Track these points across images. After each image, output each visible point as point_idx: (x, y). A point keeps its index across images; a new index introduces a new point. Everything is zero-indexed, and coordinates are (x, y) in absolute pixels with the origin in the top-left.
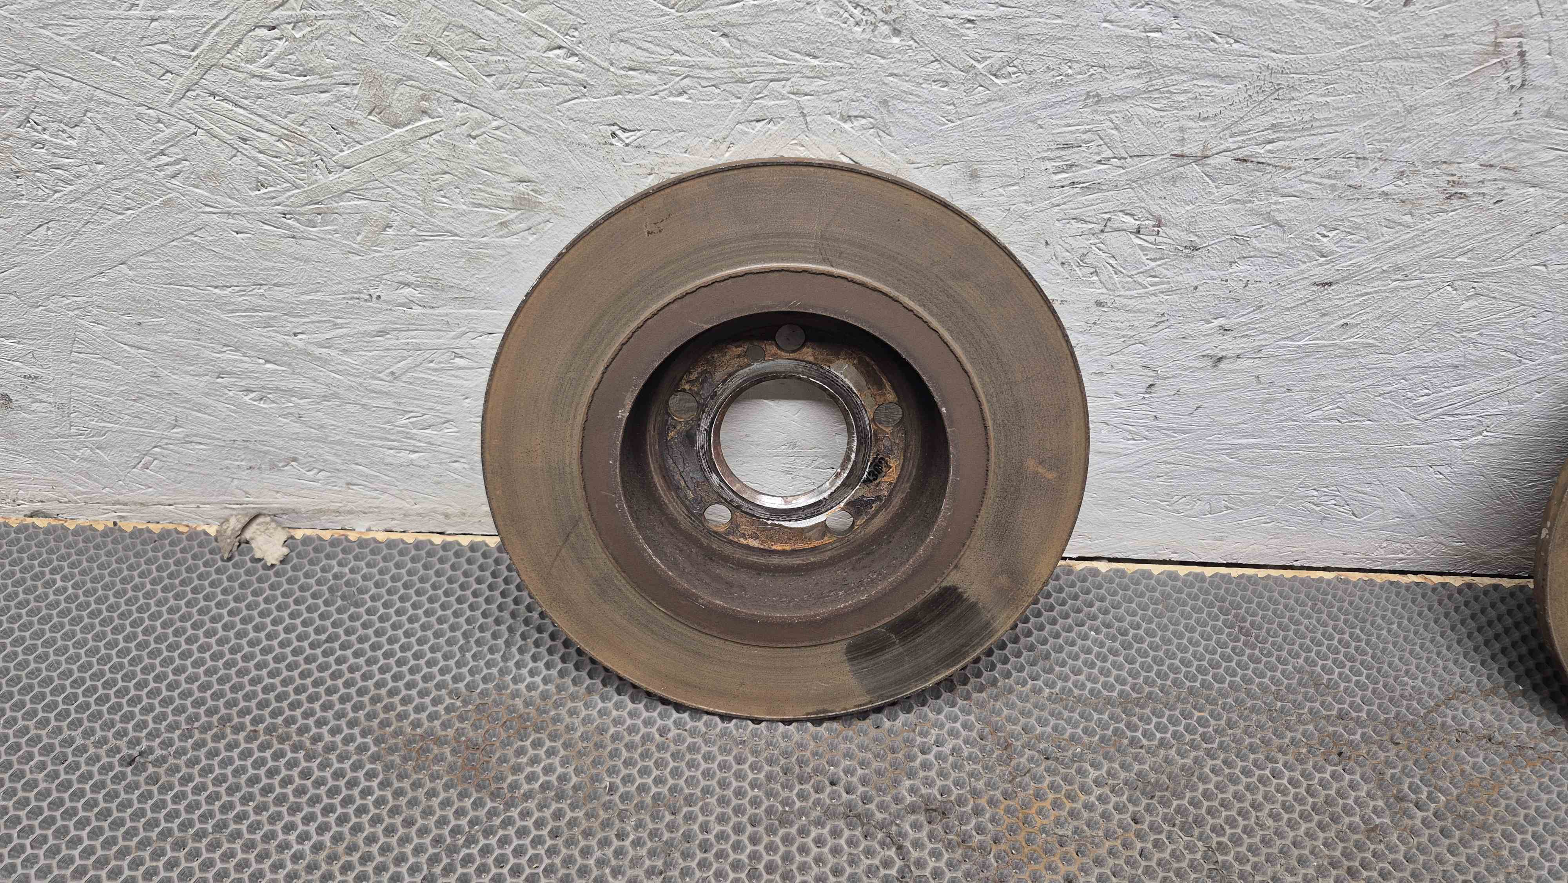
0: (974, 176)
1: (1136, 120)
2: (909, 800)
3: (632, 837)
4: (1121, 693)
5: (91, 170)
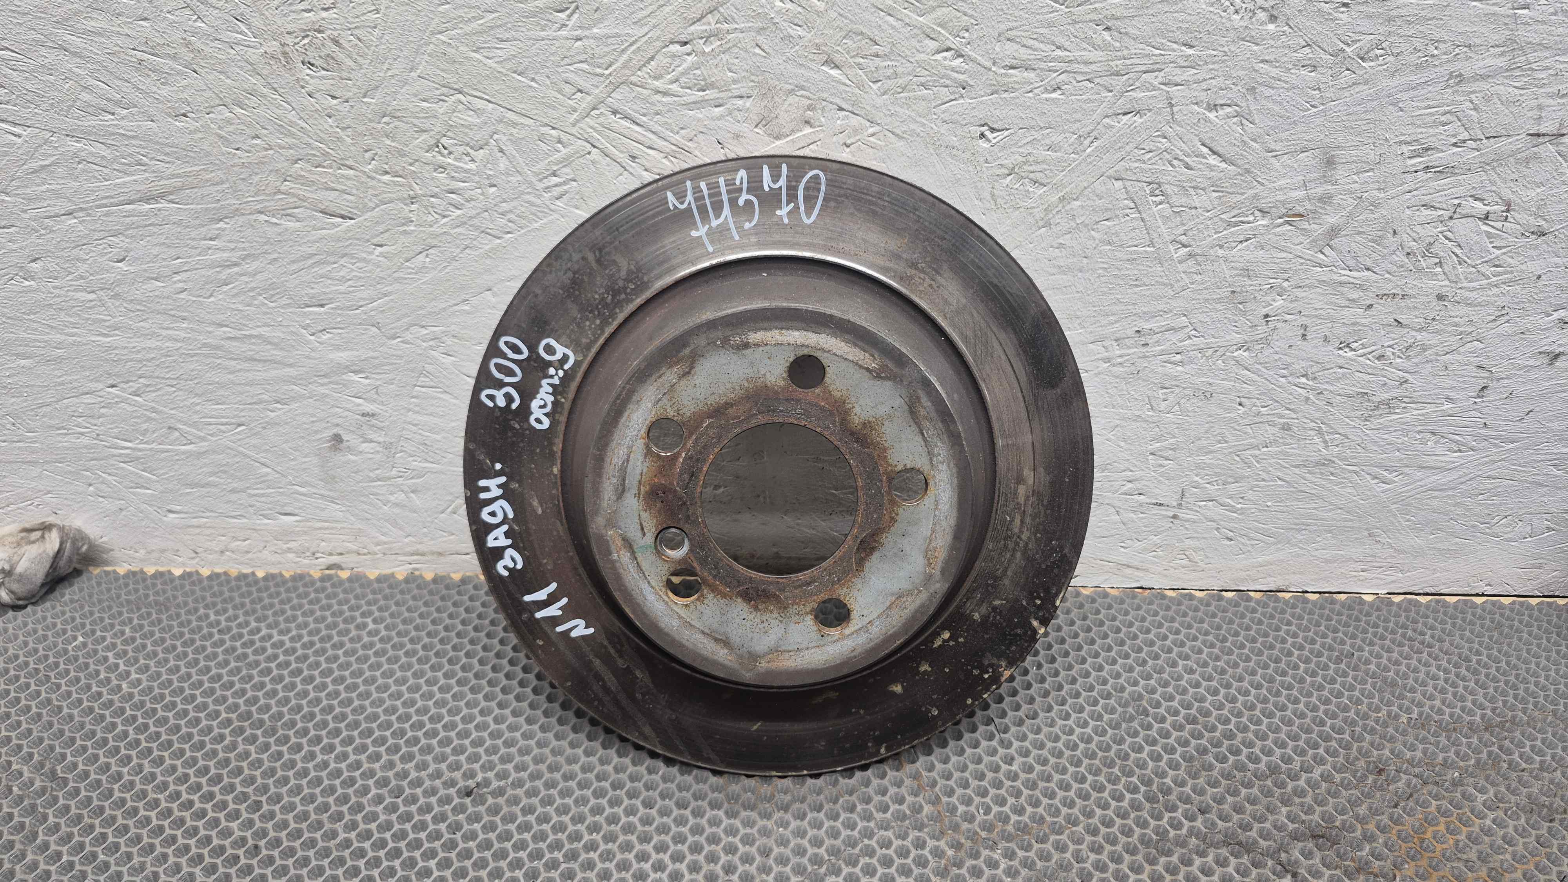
0: (1330, 163)
1: (1496, 100)
2: (1291, 826)
3: (1003, 866)
4: (1483, 717)
5: (483, 194)
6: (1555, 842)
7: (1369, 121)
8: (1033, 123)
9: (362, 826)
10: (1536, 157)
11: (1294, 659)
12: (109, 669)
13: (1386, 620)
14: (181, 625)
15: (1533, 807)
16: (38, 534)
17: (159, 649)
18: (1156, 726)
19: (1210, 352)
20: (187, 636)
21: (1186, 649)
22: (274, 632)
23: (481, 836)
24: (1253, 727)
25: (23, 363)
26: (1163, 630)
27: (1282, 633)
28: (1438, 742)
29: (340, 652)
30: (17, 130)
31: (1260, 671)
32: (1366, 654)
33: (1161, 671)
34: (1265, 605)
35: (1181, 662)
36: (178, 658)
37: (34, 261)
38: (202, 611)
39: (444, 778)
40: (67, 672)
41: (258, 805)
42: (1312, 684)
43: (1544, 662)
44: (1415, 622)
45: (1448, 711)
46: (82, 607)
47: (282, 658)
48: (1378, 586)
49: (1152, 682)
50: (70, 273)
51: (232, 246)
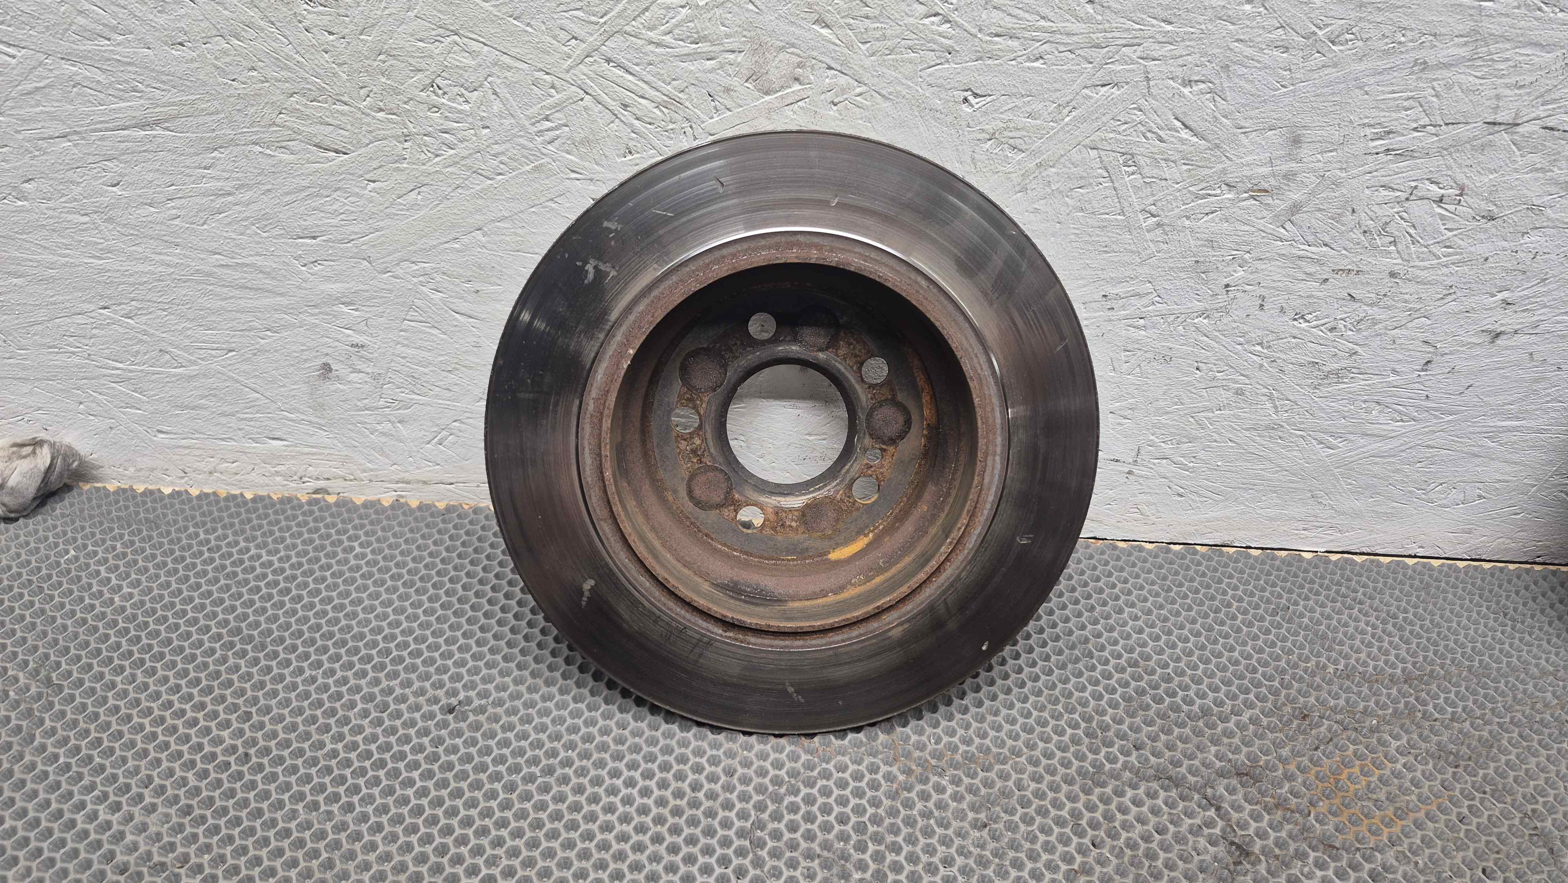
0: (1296, 141)
1: (1456, 88)
2: (1218, 764)
3: (949, 791)
4: (1404, 670)
5: (475, 135)
6: (1458, 786)
7: (1335, 103)
8: (1015, 90)
9: (348, 738)
10: (1491, 144)
11: (1233, 610)
12: (102, 583)
13: (1323, 577)
14: (171, 542)
15: (1441, 753)
16: (29, 449)
17: (150, 565)
18: (1100, 668)
19: (1172, 317)
20: (177, 553)
21: (1133, 598)
22: (263, 552)
23: (463, 751)
24: (1189, 672)
25: (15, 281)
26: (1113, 579)
27: (1223, 586)
28: (1360, 693)
29: (328, 574)
30: (11, 50)
31: (1200, 620)
32: (1300, 608)
33: (1108, 617)
34: (1210, 559)
35: (1127, 610)
36: (169, 573)
37: (28, 181)
38: (191, 530)
39: (428, 696)
40: (60, 584)
41: (248, 716)
42: (1248, 634)
43: (1465, 621)
44: (1349, 580)
45: (1372, 663)
46: (73, 522)
47: (270, 577)
48: (1317, 544)
49: (1099, 627)
50: (64, 195)
51: (226, 175)
